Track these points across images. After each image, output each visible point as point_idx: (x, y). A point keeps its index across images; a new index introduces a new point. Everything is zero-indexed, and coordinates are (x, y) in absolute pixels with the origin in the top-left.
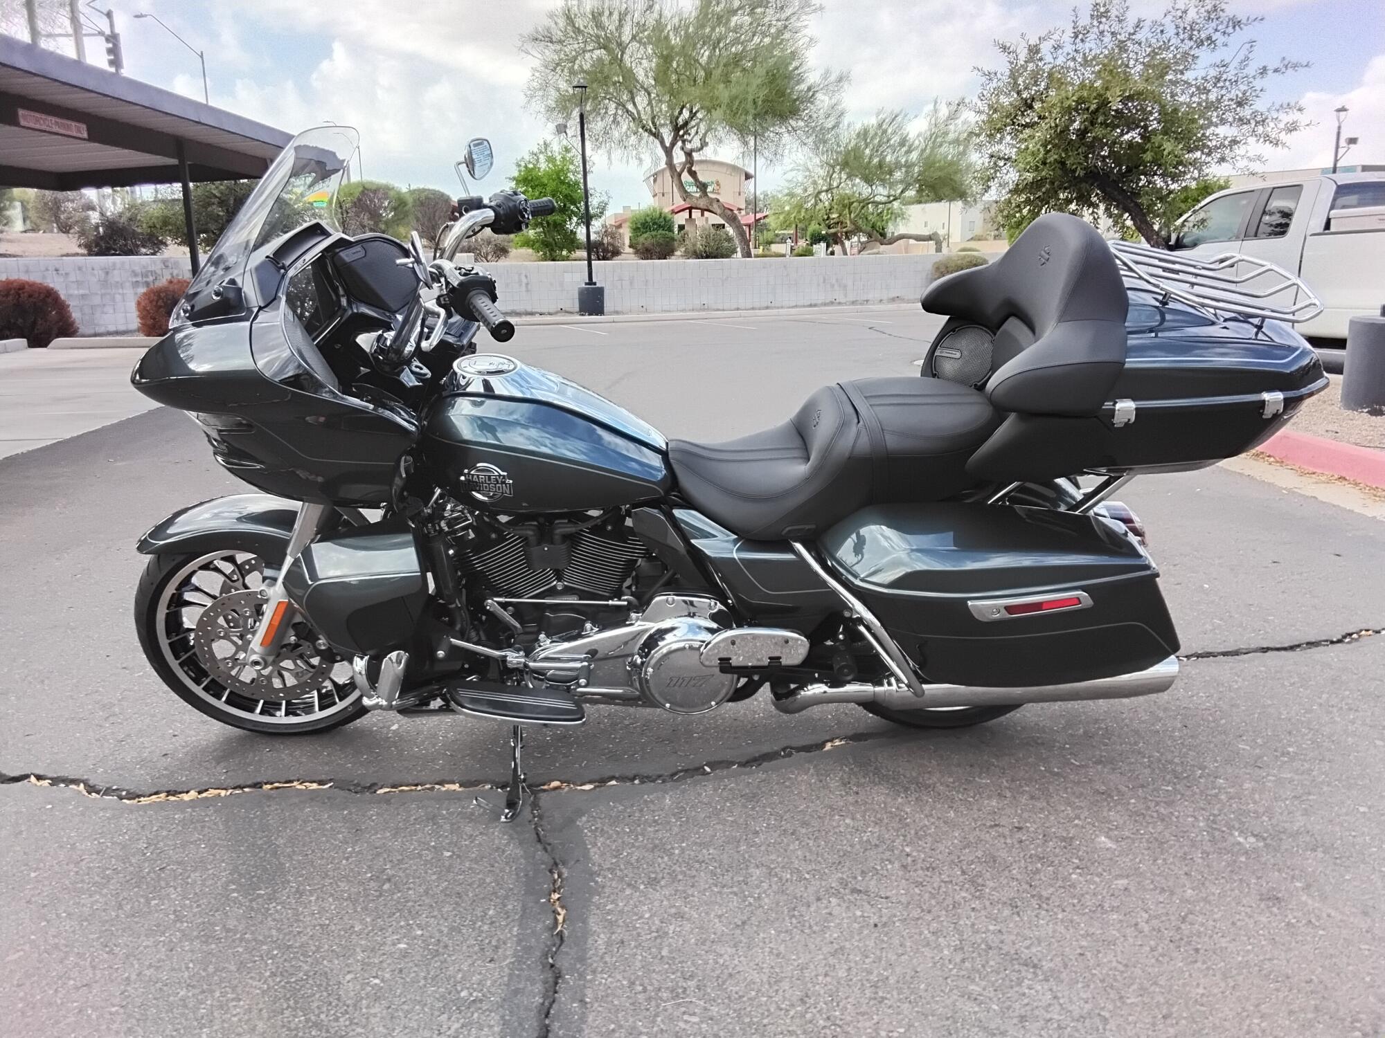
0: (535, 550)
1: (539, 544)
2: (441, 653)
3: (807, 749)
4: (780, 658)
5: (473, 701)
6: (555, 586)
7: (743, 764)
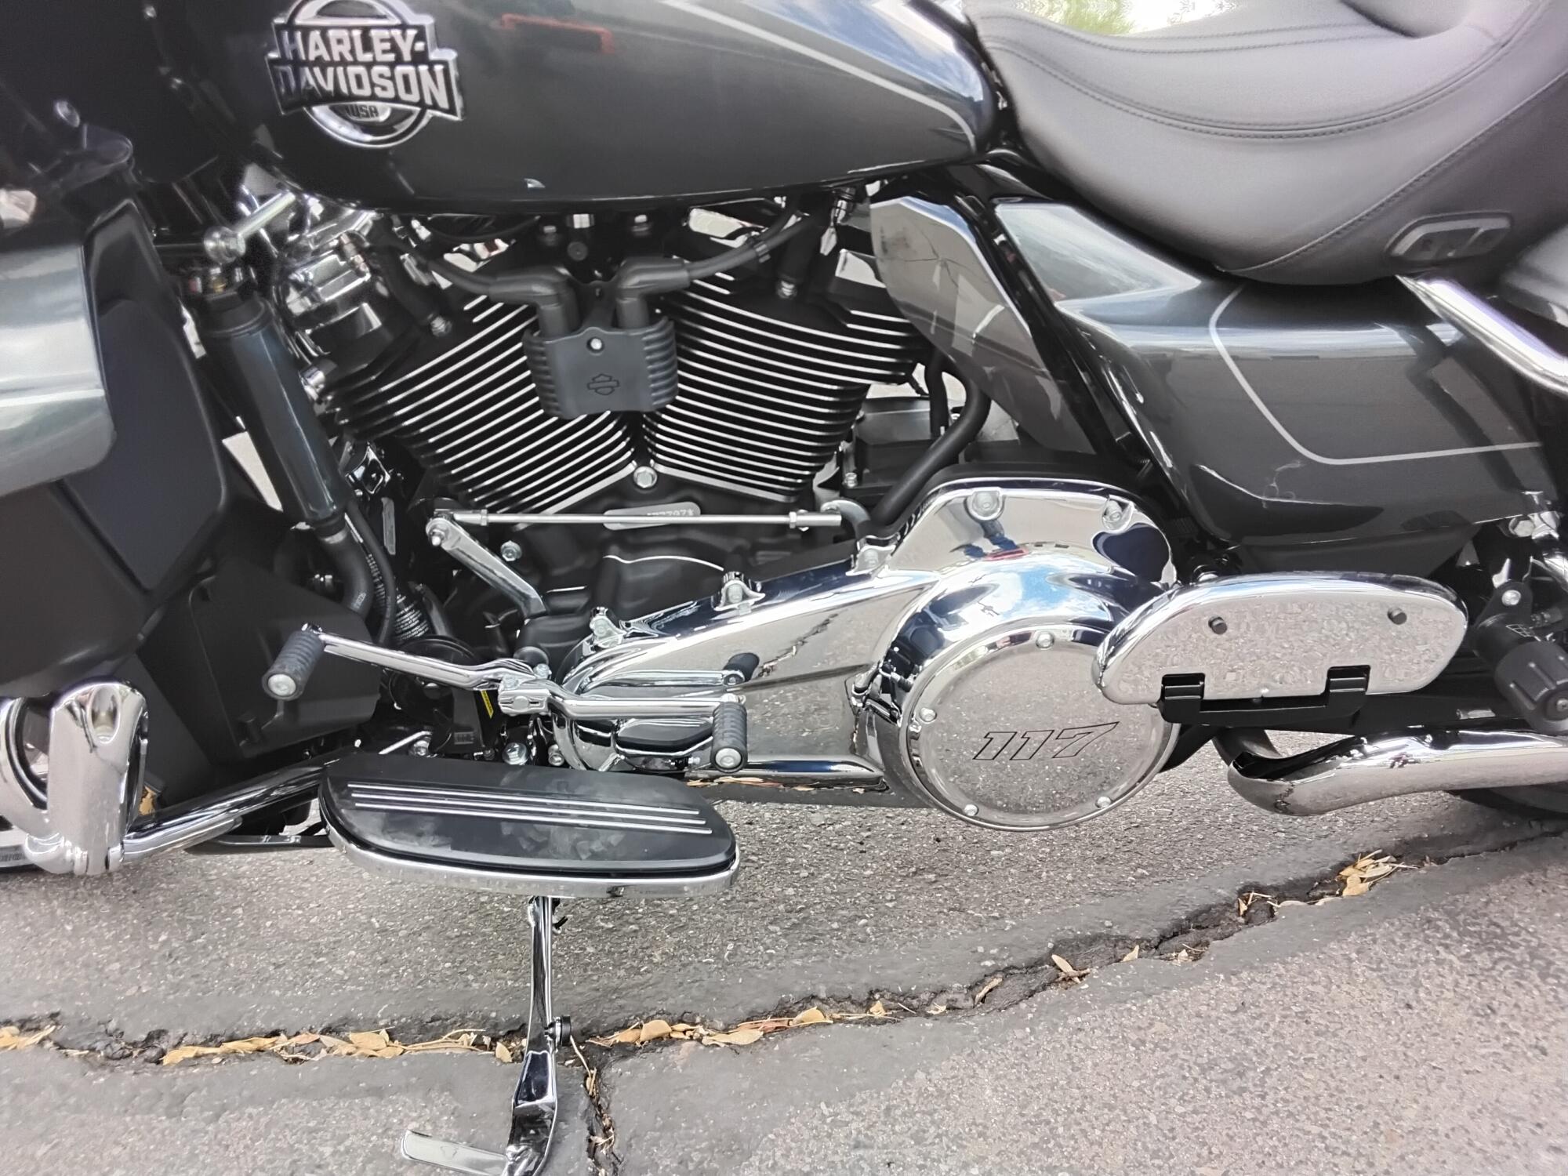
0: (563, 350)
1: (574, 327)
2: (282, 684)
3: (1306, 890)
4: (1364, 670)
5: (398, 822)
6: (631, 476)
7: (1160, 944)
